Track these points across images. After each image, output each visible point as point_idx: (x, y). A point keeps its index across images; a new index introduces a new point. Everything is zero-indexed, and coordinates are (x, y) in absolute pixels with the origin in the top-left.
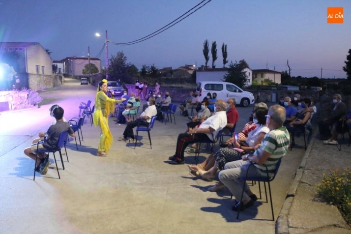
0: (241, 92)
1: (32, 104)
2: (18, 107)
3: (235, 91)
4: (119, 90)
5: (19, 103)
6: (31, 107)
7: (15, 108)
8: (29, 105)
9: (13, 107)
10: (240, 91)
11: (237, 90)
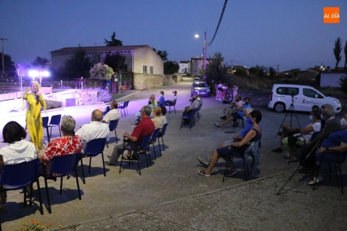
0: (322, 97)
1: (101, 101)
2: (86, 103)
3: (314, 97)
4: (204, 91)
5: (86, 100)
6: (100, 104)
7: (83, 105)
8: (99, 102)
9: (80, 103)
10: (320, 97)
11: (316, 96)
